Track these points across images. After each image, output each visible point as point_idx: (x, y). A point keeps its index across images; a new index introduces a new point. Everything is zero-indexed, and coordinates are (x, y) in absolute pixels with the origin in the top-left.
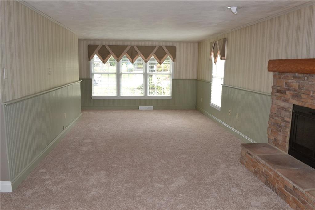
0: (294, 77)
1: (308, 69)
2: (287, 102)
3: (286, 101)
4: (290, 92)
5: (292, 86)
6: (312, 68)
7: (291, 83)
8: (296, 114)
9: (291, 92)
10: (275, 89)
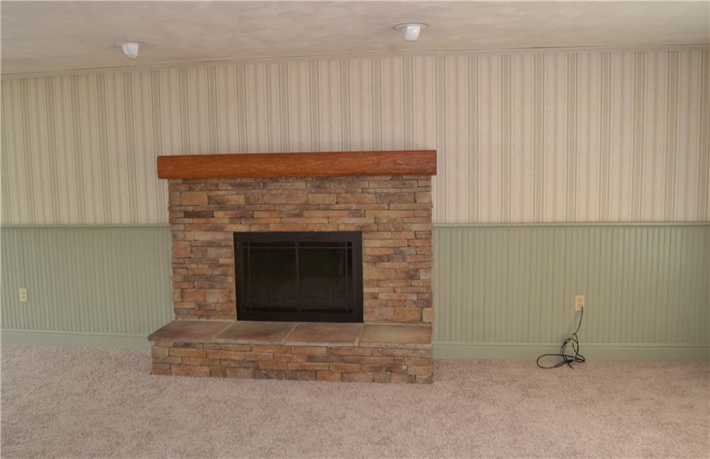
0: (232, 185)
1: (275, 170)
2: (221, 231)
3: (217, 229)
4: (226, 212)
5: (230, 201)
6: (281, 169)
7: (226, 197)
8: (246, 247)
9: (229, 212)
10: (179, 211)
